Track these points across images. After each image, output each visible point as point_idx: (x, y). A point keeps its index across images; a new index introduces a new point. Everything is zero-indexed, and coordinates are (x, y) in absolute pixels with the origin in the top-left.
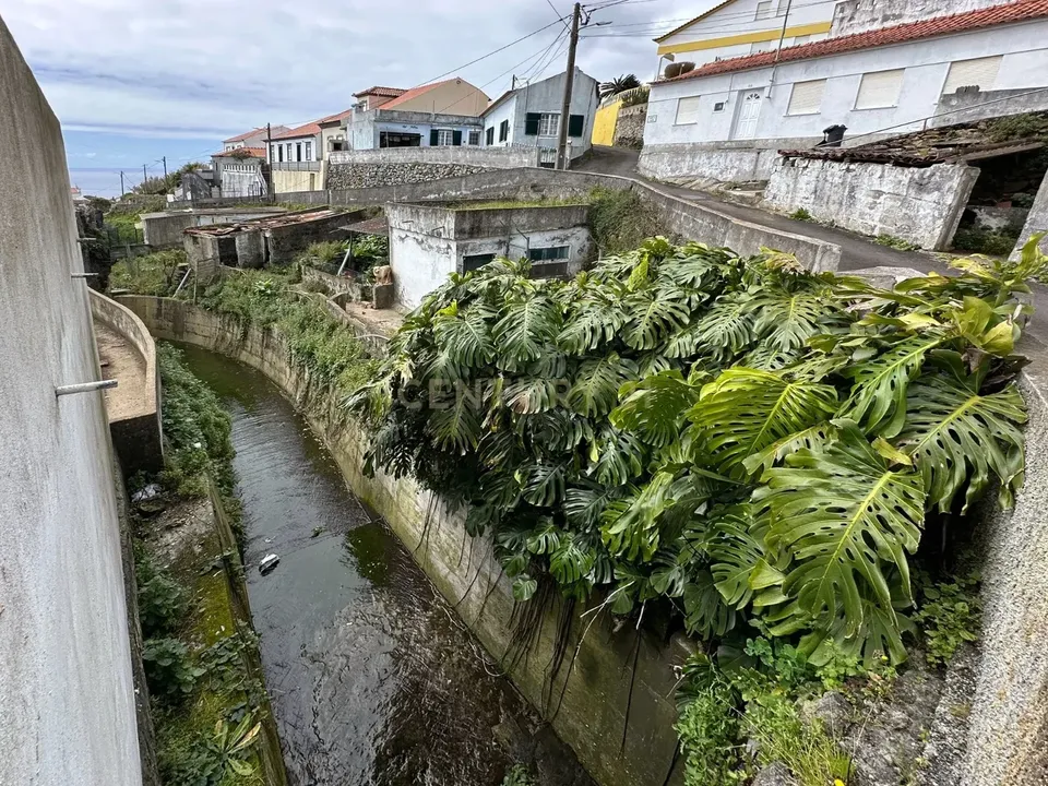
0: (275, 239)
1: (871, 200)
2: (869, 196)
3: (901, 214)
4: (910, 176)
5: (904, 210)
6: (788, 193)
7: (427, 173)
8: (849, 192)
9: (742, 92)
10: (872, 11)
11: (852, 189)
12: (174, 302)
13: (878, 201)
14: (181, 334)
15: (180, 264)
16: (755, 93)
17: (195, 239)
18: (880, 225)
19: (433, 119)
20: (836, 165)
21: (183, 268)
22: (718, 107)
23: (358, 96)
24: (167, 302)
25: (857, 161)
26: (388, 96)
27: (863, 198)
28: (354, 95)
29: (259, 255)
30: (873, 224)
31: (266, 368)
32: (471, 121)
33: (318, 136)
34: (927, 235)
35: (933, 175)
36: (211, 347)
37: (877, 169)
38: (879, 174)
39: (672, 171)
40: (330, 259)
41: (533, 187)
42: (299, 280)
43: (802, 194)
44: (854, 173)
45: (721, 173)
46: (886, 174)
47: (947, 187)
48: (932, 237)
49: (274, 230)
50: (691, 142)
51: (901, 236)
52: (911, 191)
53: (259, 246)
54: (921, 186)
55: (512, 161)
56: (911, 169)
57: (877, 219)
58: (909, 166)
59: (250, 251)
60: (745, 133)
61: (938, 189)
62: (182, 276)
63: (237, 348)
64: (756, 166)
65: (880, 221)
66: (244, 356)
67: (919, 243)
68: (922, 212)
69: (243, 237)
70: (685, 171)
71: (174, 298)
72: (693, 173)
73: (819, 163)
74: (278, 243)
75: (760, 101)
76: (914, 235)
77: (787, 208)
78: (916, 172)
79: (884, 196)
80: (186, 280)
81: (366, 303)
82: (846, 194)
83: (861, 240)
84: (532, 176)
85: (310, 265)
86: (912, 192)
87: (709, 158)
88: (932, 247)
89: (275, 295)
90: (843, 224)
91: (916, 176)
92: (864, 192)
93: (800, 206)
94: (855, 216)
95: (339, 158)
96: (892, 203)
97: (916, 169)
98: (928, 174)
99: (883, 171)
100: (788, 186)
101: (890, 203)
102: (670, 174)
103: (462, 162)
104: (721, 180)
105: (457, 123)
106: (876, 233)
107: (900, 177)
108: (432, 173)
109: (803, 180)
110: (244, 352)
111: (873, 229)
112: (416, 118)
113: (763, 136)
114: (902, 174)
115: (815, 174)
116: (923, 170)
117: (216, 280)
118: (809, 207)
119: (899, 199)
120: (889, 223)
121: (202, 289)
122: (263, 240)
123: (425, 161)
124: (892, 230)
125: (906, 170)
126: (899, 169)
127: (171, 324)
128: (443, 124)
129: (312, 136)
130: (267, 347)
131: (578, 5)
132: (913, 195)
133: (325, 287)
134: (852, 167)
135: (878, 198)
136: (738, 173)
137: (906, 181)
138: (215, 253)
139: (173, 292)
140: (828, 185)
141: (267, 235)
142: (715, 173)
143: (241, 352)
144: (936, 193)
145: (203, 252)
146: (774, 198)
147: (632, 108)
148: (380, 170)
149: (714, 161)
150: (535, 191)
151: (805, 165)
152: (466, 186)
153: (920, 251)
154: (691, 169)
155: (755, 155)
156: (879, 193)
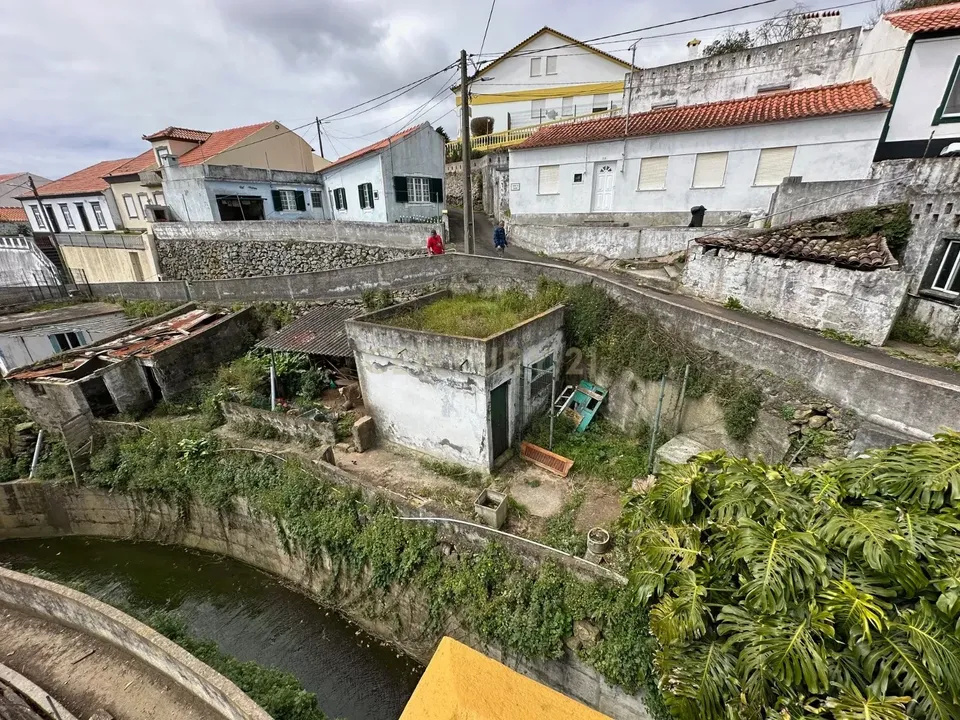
0: (162, 367)
1: (812, 297)
2: (808, 292)
3: (847, 313)
4: (856, 278)
5: (850, 309)
6: (712, 281)
7: (309, 255)
8: (787, 287)
9: (597, 163)
10: (653, 86)
11: (790, 285)
12: (36, 486)
13: (821, 298)
14: (67, 528)
15: (20, 427)
16: (606, 166)
17: (35, 388)
18: (823, 321)
19: (270, 177)
20: (769, 260)
21: (27, 431)
22: (578, 178)
23: (153, 139)
24: (22, 488)
25: (793, 259)
26: (192, 141)
27: (802, 294)
28: (145, 138)
29: (143, 392)
30: (816, 319)
31: (238, 551)
32: (309, 178)
33: (108, 194)
34: (875, 332)
35: (879, 279)
36: (129, 535)
37: (819, 269)
38: (821, 273)
39: (562, 247)
40: (255, 387)
41: (467, 277)
42: (222, 421)
43: (729, 285)
44: (791, 270)
45: (608, 249)
46: (828, 274)
47: (894, 292)
48: (882, 335)
49: (157, 357)
50: (557, 212)
51: (848, 332)
52: (857, 292)
53: (139, 381)
54: (867, 289)
55: (413, 242)
56: (857, 272)
57: (821, 314)
58: (854, 269)
59: (129, 390)
60: (605, 206)
61: (885, 293)
62: (31, 443)
63: (176, 532)
64: (639, 244)
65: (824, 316)
66: (192, 540)
67: (867, 339)
68: (869, 312)
69: (113, 372)
70: (574, 247)
71: (32, 478)
72: (582, 250)
73: (748, 257)
74: (167, 372)
75: (614, 174)
76: (861, 332)
77: (713, 295)
78: (863, 276)
79: (828, 294)
80: (42, 449)
81: (345, 446)
82: (783, 288)
83: (805, 332)
84: (462, 265)
85: (231, 399)
86: (859, 294)
87: (595, 235)
88: (881, 343)
89: (213, 454)
90: (781, 316)
91: (863, 279)
92: (804, 288)
93: (729, 295)
94: (796, 310)
95: (168, 232)
96: (835, 301)
97: (862, 273)
98: (874, 278)
99: (825, 271)
100: (712, 275)
101: (833, 302)
102: (559, 250)
103: (353, 241)
104: (609, 257)
105: (296, 181)
106: (820, 326)
107: (845, 279)
108: (316, 255)
109: (729, 272)
110: (191, 536)
111: (816, 323)
112: (251, 176)
113: (621, 209)
114: (847, 275)
115: (744, 266)
116: (869, 274)
117: (100, 443)
118: (741, 297)
119: (844, 299)
120: (834, 318)
121: (83, 461)
122: (142, 372)
123: (302, 239)
124: (838, 326)
125: (851, 272)
126: (843, 270)
127: (42, 517)
128: (284, 183)
129: (98, 194)
130: (232, 526)
131: (464, 53)
132: (860, 296)
133: (272, 428)
134: (789, 263)
135: (821, 295)
136: (623, 250)
137: (852, 282)
138: (82, 406)
139: (27, 470)
140: (759, 278)
141: (149, 364)
142: (603, 249)
143: (185, 536)
144: (883, 296)
145: (59, 406)
146: (696, 284)
147: (454, 165)
148: (243, 249)
149: (600, 238)
150: (469, 282)
151: (731, 256)
152: (383, 275)
153: (869, 346)
154: (579, 246)
155: (636, 233)
156: (822, 292)
